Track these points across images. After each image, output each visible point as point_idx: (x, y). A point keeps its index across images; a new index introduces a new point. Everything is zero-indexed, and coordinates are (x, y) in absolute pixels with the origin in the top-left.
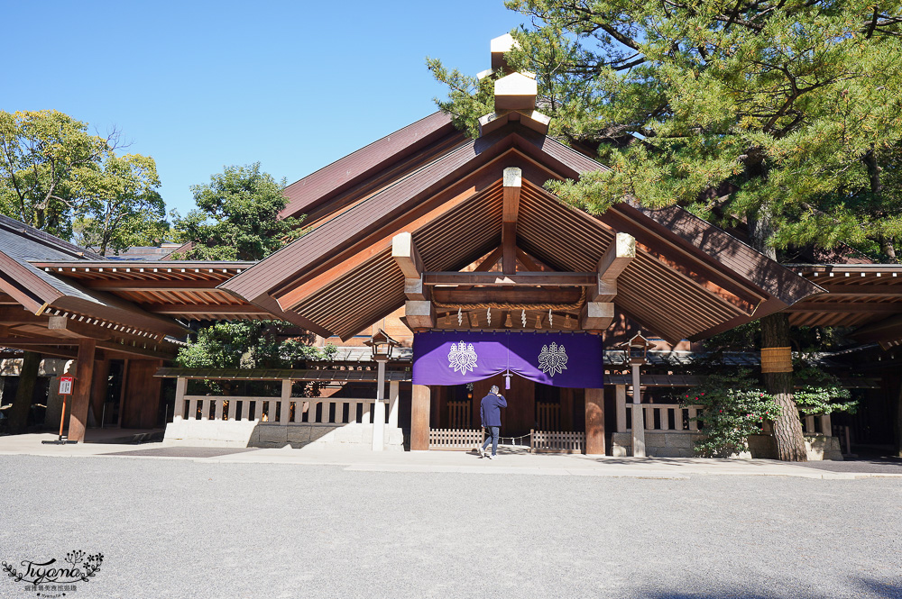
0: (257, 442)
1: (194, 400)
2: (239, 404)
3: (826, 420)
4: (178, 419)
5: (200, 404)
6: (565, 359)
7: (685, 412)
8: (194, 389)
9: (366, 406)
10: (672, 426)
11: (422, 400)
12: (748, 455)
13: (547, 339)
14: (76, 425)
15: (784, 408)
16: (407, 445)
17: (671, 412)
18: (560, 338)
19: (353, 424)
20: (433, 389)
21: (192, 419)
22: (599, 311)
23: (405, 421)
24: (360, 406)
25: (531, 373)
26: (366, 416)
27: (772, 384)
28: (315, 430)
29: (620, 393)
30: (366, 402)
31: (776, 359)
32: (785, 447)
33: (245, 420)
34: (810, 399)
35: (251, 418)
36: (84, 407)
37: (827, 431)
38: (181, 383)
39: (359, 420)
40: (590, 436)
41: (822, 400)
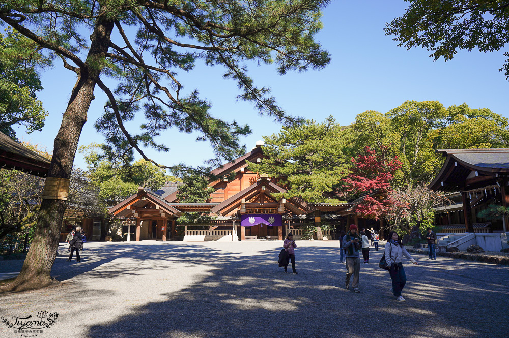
0: (206, 240)
1: (189, 231)
2: (200, 232)
3: (329, 231)
4: (186, 235)
5: (191, 232)
6: (274, 220)
7: (300, 231)
8: (189, 228)
9: (230, 232)
10: (297, 234)
11: (243, 230)
12: (312, 240)
13: (270, 216)
14: (164, 237)
15: (319, 230)
16: (240, 240)
17: (297, 231)
18: (273, 216)
19: (227, 235)
20: (245, 227)
21: (189, 235)
22: (281, 210)
23: (239, 235)
24: (228, 231)
25: (267, 223)
26: (230, 234)
27: (316, 225)
28: (219, 237)
29: (286, 227)
30: (230, 231)
31: (317, 219)
32: (318, 238)
33: (202, 235)
34: (323, 228)
35: (203, 235)
36: (166, 233)
37: (329, 234)
38: (186, 227)
39: (228, 235)
40: (280, 237)
41: (327, 228)
